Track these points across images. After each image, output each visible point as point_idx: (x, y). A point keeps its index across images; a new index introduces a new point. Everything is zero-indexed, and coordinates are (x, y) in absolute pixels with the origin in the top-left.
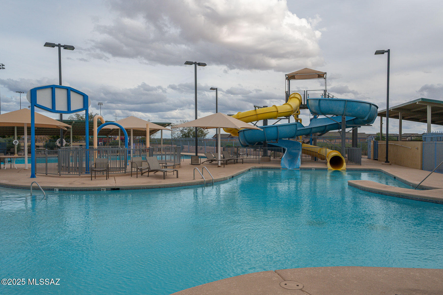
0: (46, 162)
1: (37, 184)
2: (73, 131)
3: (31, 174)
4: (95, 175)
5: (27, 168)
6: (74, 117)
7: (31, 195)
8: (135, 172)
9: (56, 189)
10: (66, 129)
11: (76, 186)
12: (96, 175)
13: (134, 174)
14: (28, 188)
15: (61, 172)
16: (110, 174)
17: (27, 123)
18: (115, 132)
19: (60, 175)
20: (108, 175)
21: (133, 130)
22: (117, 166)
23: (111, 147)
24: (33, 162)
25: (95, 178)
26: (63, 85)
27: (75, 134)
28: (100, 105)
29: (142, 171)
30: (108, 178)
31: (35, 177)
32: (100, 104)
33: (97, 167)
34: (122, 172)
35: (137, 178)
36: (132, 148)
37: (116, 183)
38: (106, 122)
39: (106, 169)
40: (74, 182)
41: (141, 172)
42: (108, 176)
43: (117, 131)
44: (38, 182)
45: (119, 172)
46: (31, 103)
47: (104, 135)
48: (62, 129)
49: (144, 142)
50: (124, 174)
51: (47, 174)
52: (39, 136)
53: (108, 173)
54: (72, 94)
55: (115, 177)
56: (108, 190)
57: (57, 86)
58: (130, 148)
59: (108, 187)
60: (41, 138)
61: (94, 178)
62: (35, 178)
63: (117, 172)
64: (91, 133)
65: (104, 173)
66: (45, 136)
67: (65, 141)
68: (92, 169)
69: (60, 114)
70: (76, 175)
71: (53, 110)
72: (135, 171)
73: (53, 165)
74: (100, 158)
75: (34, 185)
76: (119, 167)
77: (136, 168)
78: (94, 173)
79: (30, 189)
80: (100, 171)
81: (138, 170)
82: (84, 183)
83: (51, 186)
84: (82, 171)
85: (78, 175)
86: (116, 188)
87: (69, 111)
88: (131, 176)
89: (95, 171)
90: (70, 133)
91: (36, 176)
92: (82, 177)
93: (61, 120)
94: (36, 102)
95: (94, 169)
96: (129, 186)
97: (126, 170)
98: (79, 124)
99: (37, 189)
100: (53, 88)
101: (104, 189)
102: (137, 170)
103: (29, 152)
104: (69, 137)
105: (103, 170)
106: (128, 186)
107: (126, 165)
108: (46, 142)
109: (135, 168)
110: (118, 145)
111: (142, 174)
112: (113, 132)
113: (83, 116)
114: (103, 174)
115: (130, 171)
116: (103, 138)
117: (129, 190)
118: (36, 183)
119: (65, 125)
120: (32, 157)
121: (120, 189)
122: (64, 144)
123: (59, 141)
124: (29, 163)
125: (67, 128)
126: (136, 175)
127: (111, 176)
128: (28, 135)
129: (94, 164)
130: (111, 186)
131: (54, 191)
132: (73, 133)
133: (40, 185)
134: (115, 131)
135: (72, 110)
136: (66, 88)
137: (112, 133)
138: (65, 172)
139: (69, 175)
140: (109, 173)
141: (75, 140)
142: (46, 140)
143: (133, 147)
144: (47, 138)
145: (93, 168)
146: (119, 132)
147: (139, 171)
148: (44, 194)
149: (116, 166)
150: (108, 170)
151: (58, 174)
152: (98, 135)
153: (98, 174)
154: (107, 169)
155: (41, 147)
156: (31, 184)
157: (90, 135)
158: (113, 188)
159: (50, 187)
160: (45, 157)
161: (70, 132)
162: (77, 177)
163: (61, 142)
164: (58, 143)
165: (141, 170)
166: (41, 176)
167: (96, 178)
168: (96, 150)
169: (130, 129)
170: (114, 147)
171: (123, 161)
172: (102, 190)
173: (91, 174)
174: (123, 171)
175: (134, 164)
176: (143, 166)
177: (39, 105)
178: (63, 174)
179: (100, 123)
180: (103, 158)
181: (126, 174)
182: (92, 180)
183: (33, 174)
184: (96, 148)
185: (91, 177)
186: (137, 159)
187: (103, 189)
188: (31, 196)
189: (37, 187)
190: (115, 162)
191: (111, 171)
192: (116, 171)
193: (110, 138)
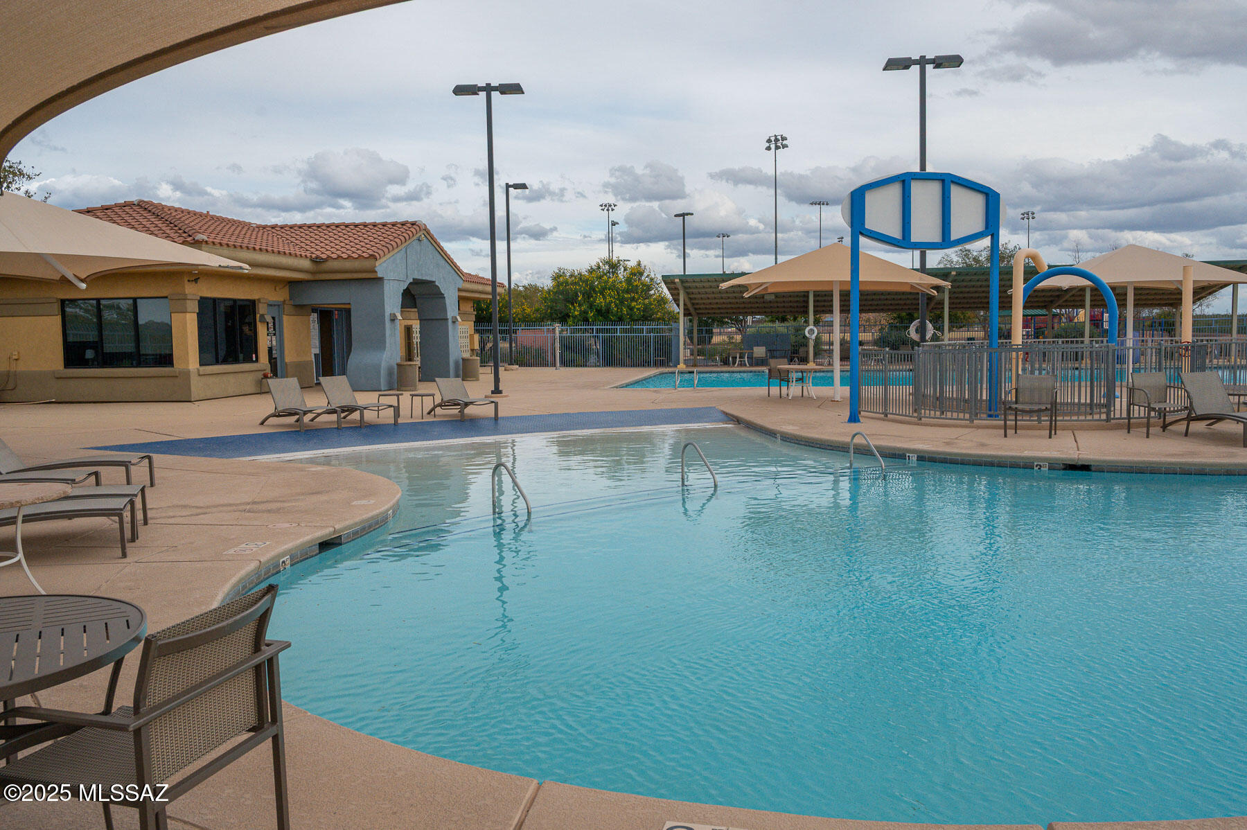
0: (885, 383)
1: (864, 437)
2: (950, 298)
3: (849, 414)
4: (1016, 423)
5: (838, 398)
6: (955, 259)
7: (851, 465)
8: (1139, 418)
9: (911, 455)
10: (933, 293)
11: (964, 451)
12: (1018, 422)
13: (1139, 425)
14: (842, 447)
15: (923, 411)
16: (1061, 421)
17: (840, 281)
18: (1072, 298)
19: (920, 419)
20: (1055, 423)
21: (1135, 289)
22: (1083, 401)
23: (1063, 342)
24: (853, 381)
25: (1016, 433)
26: (929, 169)
27: (956, 308)
28: (1028, 219)
29: (1165, 418)
30: (1055, 434)
31: (859, 421)
32: (1027, 215)
33: (1021, 400)
34: (1096, 417)
35: (1148, 437)
36: (1130, 343)
37: (1078, 450)
38: (1050, 267)
39: (1049, 406)
40: (956, 438)
41: (1162, 420)
42: (1053, 428)
43: (1080, 295)
44: (867, 435)
45: (1087, 418)
46: (852, 226)
47: (1038, 307)
48: (924, 294)
49: (1169, 326)
50: (1104, 423)
51: (886, 416)
52: (864, 314)
53: (1054, 418)
54: (956, 193)
55: (1075, 431)
56: (1054, 469)
57: (915, 174)
58: (1123, 343)
59: (1056, 459)
60: (868, 320)
61: (1014, 431)
62: (856, 424)
63: (1082, 418)
64: (1006, 303)
65: (1043, 418)
66: (877, 314)
67: (931, 325)
68: (1007, 407)
69: (921, 252)
70: (961, 420)
71: (904, 242)
72: (1142, 415)
73: (902, 392)
74: (1032, 372)
75: (858, 440)
76: (1088, 401)
77: (1145, 407)
78: (1013, 418)
79: (848, 452)
80: (1031, 412)
81: (1153, 414)
82: (983, 445)
83: (899, 445)
84: (978, 411)
85: (966, 420)
86: (1080, 463)
87: (946, 241)
88: (1127, 431)
89: (1016, 413)
90: (943, 304)
91: (860, 418)
92: (978, 427)
93: (923, 269)
94: (863, 224)
95: (1014, 406)
96: (1121, 462)
97: (1112, 413)
98: (968, 278)
99: (864, 452)
100: (904, 181)
101: (1041, 464)
102: (1149, 414)
103: (844, 358)
104: (941, 317)
105: (1040, 411)
106: (1117, 462)
107: (1110, 396)
108: (881, 330)
109: (1140, 406)
110: (1082, 335)
111: (1164, 427)
112: (1066, 298)
113: (981, 255)
114: (1039, 421)
115: (1124, 415)
116: (1037, 315)
117: (1121, 472)
118: (863, 435)
119: (932, 282)
120: (851, 371)
121: (1093, 468)
122: (929, 336)
123: (915, 327)
124: (842, 384)
125: (937, 288)
126: (1145, 430)
127: (1064, 429)
128: (842, 311)
129: (1014, 391)
130: (1063, 456)
131: (905, 459)
132: (950, 304)
133: (873, 443)
134: (1073, 295)
135: (953, 238)
136: (940, 178)
137: (1064, 302)
138: (932, 412)
139: (943, 418)
140: (1058, 418)
141: (956, 323)
142: (881, 325)
143: (1131, 341)
144: (883, 318)
145: (1011, 402)
146: (1084, 296)
147: (1156, 417)
148: (882, 466)
149: (1079, 399)
150: (1053, 409)
151: (915, 415)
152: (1025, 307)
153: (1024, 421)
154: (1052, 406)
155: (868, 343)
156: (850, 438)
157: (1001, 308)
158: (1070, 465)
159: (895, 448)
160: (882, 371)
161: (941, 303)
162: (966, 427)
163: (922, 330)
164: (913, 334)
165: (1162, 414)
166: (872, 418)
167: (1018, 431)
168: (1017, 350)
169: (1126, 287)
170: (1072, 342)
171: (1100, 384)
172: (1037, 466)
173: (1005, 420)
174: (1100, 413)
175: (1137, 393)
176: (1168, 401)
177: (871, 232)
178: (927, 417)
179: (1030, 272)
180: (1040, 373)
181: (1109, 424)
182: (1006, 436)
183: (853, 415)
184: (1017, 345)
185: (1005, 428)
186: (1151, 379)
187: (1040, 466)
188: (850, 468)
189: (866, 446)
190: (1076, 389)
191: (1065, 414)
192: (1078, 414)
193: (1054, 316)
